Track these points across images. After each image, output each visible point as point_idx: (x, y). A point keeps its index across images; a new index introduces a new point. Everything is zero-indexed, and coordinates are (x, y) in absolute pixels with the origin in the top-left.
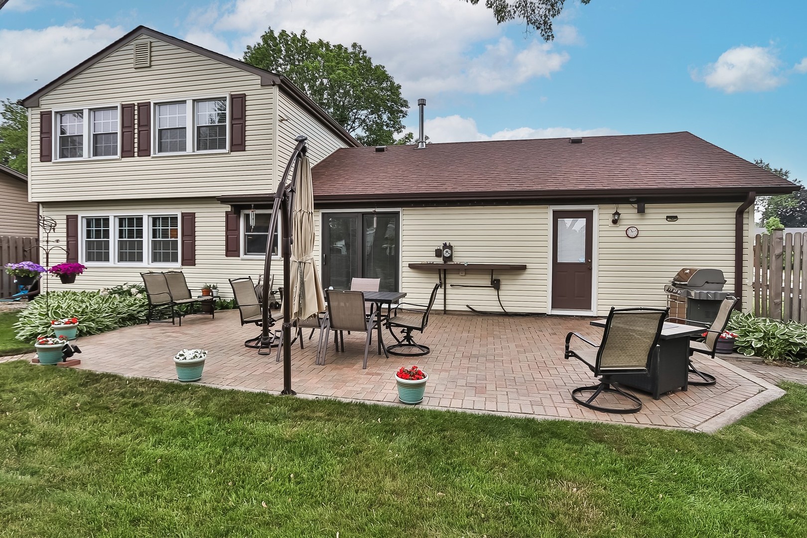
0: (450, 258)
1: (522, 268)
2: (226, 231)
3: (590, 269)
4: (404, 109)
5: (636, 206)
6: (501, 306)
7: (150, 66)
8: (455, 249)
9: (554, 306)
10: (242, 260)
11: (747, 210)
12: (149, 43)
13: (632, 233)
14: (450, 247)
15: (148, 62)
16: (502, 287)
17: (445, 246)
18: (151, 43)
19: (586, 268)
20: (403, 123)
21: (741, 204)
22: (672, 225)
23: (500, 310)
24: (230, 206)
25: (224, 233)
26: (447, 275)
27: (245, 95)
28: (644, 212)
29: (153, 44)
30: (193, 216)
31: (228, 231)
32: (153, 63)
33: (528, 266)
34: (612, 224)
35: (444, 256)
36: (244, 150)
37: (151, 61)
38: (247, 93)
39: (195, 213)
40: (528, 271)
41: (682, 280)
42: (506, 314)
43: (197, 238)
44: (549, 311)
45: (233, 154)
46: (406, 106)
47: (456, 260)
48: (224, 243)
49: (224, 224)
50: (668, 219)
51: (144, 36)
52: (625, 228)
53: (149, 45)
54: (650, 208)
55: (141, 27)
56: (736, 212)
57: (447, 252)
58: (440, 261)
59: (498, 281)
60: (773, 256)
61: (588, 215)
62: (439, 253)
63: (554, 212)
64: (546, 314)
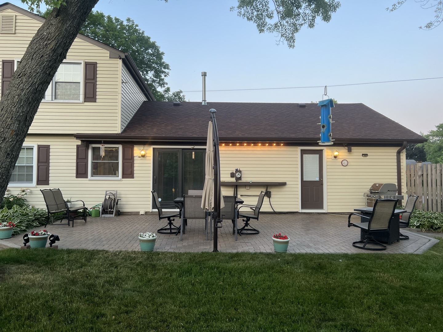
0: (240, 178)
1: (284, 184)
2: (76, 159)
3: (322, 184)
4: (166, 70)
5: (347, 148)
6: (272, 208)
7: (15, 33)
8: (243, 172)
9: (303, 207)
10: (90, 180)
11: (402, 151)
12: (14, 16)
13: (345, 163)
14: (240, 172)
15: (14, 30)
16: (272, 196)
17: (237, 171)
18: (16, 16)
19: (320, 184)
20: (165, 81)
21: (399, 148)
22: (365, 159)
23: (271, 210)
24: (80, 141)
25: (75, 161)
26: (238, 189)
27: (96, 63)
28: (351, 152)
29: (17, 18)
30: (47, 148)
31: (78, 159)
32: (17, 31)
33: (288, 183)
34: (334, 158)
35: (236, 177)
36: (96, 102)
37: (15, 30)
38: (98, 62)
39: (50, 145)
40: (287, 186)
41: (375, 190)
42: (275, 213)
43: (51, 164)
44: (300, 210)
45: (86, 104)
46: (168, 68)
47: (244, 180)
48: (75, 168)
49: (75, 154)
50: (363, 156)
51: (10, 10)
52: (341, 160)
53: (14, 17)
54: (354, 149)
55: (6, 4)
56: (397, 152)
57: (239, 174)
58: (233, 180)
59: (270, 192)
60: (417, 176)
61: (320, 152)
62: (232, 175)
63: (301, 150)
64: (298, 212)
